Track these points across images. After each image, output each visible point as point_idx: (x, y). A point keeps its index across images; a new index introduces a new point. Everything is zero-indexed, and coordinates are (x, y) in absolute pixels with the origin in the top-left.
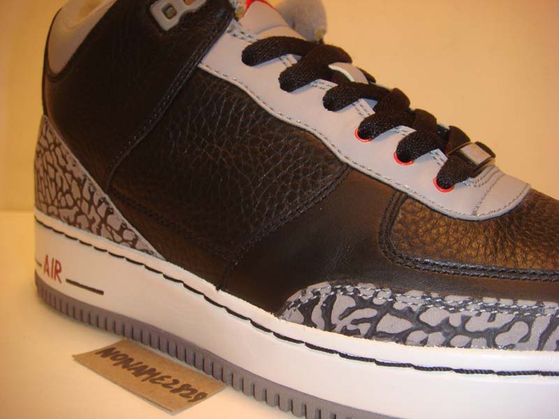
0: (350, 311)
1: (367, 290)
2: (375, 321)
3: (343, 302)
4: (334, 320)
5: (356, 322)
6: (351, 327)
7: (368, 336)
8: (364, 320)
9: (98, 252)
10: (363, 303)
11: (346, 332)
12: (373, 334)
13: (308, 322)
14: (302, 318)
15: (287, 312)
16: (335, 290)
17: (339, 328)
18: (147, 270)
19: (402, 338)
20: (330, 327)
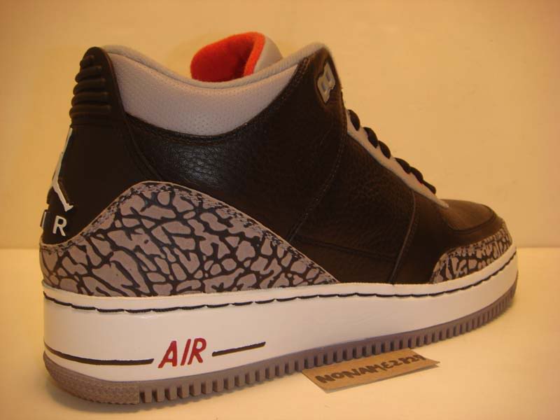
0: (458, 264)
1: (459, 251)
2: (467, 265)
3: (455, 261)
4: (455, 272)
5: (462, 269)
6: (461, 273)
7: (468, 274)
8: (464, 266)
9: (261, 305)
10: (460, 258)
11: (461, 276)
12: (470, 272)
13: (445, 279)
14: (442, 278)
15: (436, 279)
16: (449, 256)
17: (457, 276)
18: (322, 299)
19: (476, 269)
20: (454, 277)
